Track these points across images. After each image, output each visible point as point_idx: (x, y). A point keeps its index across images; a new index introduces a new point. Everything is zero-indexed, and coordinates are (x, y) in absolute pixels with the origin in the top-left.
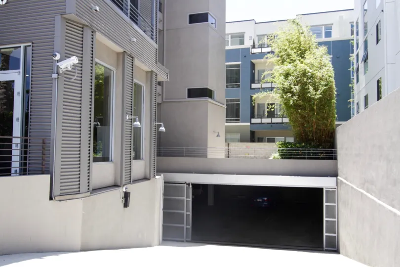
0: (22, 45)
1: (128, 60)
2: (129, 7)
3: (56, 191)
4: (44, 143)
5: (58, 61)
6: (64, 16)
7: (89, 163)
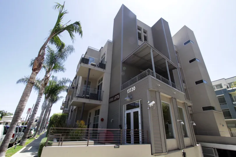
0: (139, 100)
1: (174, 100)
2: (171, 83)
3: (154, 151)
4: (147, 132)
5: (149, 103)
6: (149, 89)
7: (165, 140)
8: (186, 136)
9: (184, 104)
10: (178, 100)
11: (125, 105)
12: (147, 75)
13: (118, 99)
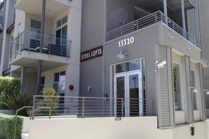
0: (141, 59)
1: (187, 59)
2: (185, 34)
4: (153, 101)
5: (157, 64)
6: (159, 44)
8: (195, 108)
9: (198, 65)
10: (192, 60)
11: (114, 65)
12: (155, 21)
13: (98, 56)
